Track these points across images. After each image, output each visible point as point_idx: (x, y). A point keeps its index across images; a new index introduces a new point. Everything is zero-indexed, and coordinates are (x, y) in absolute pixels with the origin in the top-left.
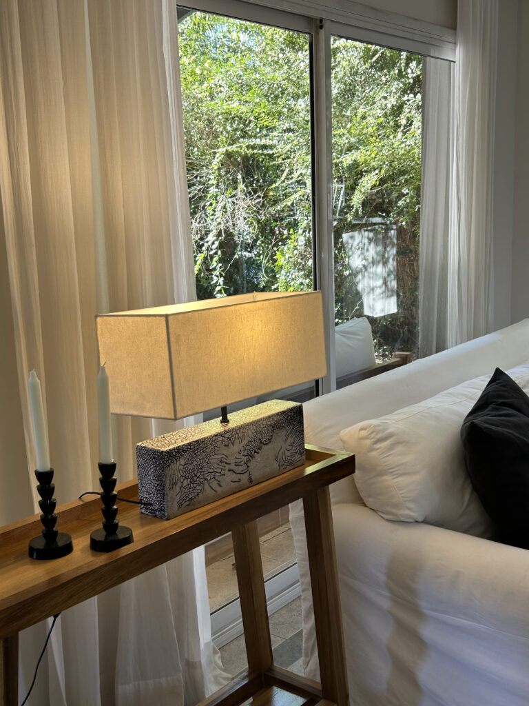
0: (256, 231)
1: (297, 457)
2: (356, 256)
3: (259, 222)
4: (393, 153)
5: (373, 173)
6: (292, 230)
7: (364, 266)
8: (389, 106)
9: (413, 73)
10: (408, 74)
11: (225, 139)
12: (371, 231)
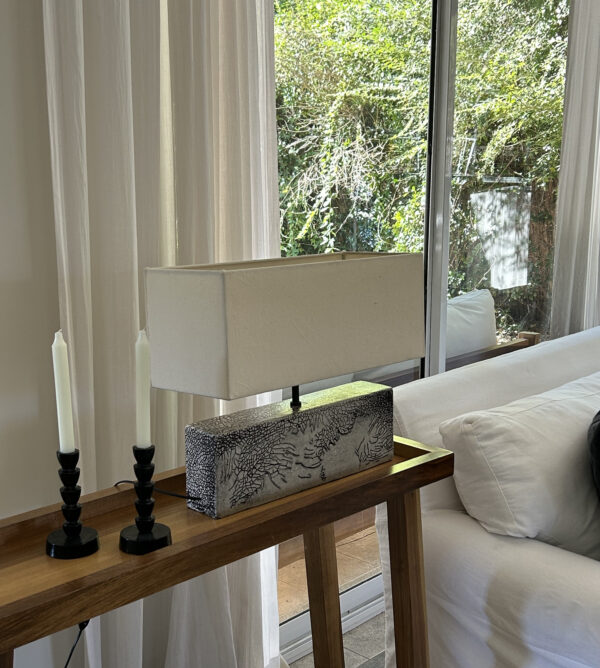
0: (375, 187)
1: (384, 452)
2: (485, 220)
3: (377, 179)
4: (533, 104)
5: (510, 126)
6: (414, 188)
7: (495, 232)
8: (533, 50)
9: (562, 13)
10: (556, 14)
11: (344, 84)
12: (505, 192)
